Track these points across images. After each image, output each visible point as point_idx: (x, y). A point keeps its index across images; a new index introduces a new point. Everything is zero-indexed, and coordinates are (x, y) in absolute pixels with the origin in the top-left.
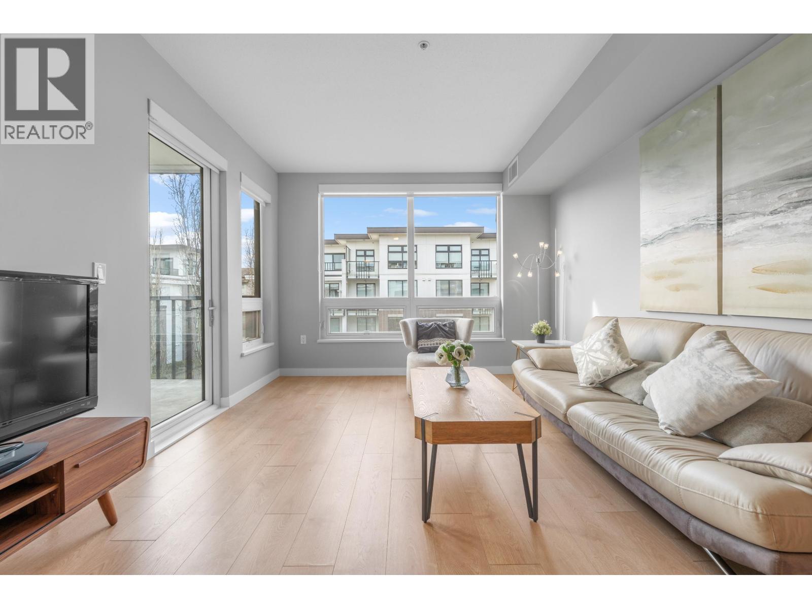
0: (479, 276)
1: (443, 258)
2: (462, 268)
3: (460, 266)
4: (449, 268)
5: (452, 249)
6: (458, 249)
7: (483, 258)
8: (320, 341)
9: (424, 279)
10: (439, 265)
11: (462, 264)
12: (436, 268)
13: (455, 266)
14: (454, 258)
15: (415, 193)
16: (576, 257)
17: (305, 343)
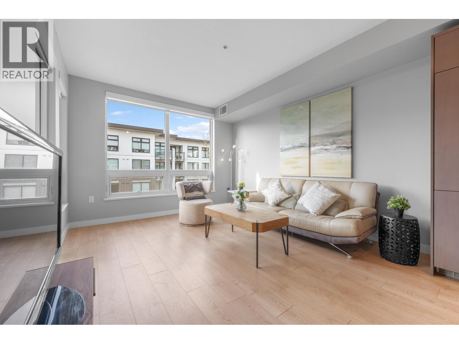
0: (160, 158)
1: (137, 146)
2: (150, 153)
3: (149, 151)
4: (141, 152)
5: (143, 140)
6: (148, 141)
7: (162, 148)
8: (105, 199)
9: (124, 159)
10: (133, 150)
11: (149, 150)
12: (132, 152)
13: (145, 151)
14: (145, 147)
15: (170, 110)
16: (248, 153)
17: (93, 201)
